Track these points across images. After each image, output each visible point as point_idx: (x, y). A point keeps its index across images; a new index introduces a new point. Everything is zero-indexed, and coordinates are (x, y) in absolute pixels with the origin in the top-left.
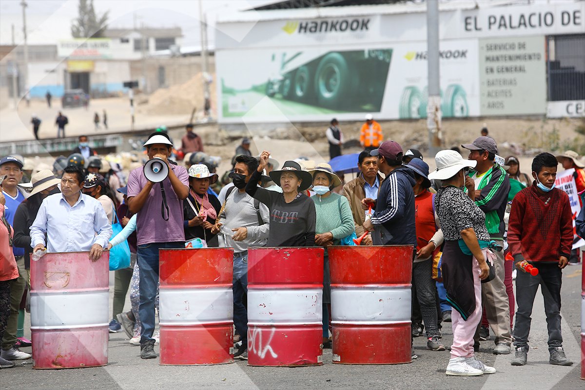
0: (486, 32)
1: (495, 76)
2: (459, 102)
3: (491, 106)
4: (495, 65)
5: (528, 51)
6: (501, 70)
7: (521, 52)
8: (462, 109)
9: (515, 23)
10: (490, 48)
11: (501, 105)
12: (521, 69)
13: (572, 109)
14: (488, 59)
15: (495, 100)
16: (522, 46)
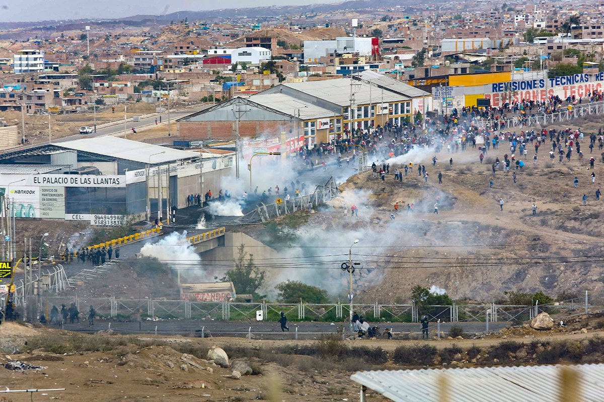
0: (42, 184)
1: (46, 202)
2: (32, 212)
3: (44, 214)
4: (46, 197)
5: (58, 193)
6: (48, 200)
7: (55, 193)
8: (33, 214)
9: (53, 181)
10: (44, 190)
11: (48, 214)
12: (55, 200)
13: (75, 217)
14: (43, 195)
15: (46, 212)
16: (56, 191)
